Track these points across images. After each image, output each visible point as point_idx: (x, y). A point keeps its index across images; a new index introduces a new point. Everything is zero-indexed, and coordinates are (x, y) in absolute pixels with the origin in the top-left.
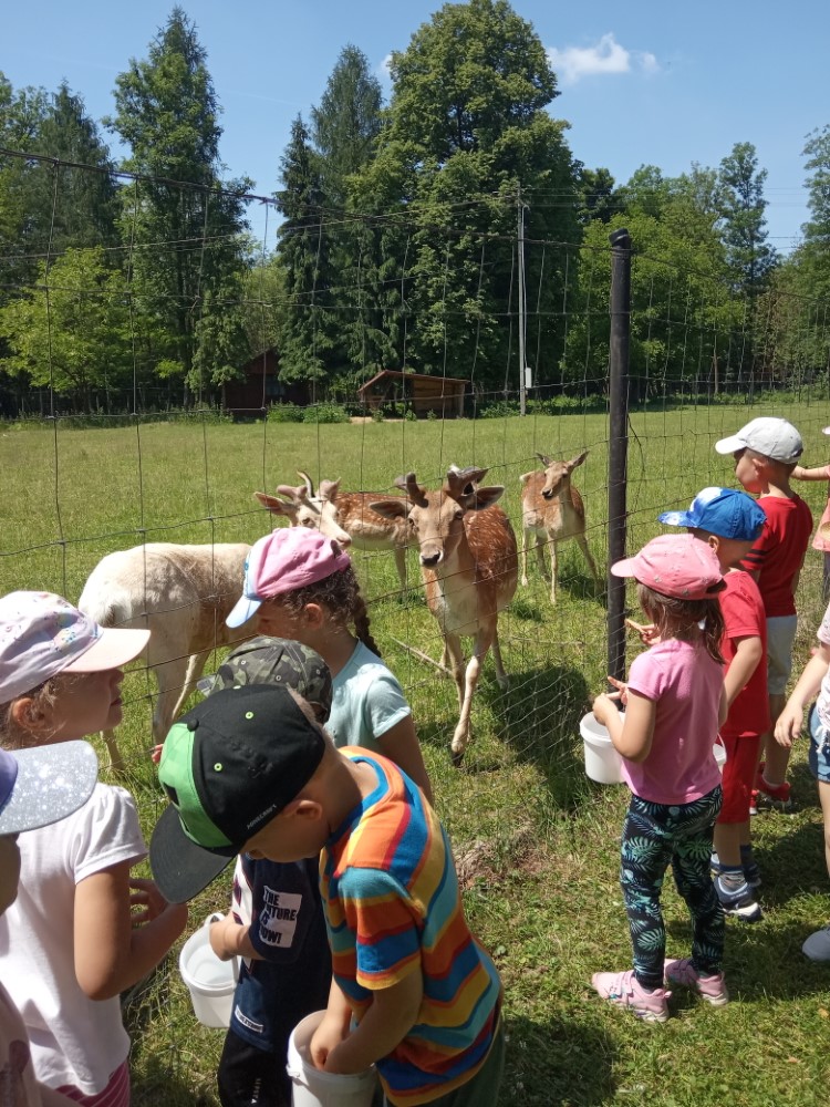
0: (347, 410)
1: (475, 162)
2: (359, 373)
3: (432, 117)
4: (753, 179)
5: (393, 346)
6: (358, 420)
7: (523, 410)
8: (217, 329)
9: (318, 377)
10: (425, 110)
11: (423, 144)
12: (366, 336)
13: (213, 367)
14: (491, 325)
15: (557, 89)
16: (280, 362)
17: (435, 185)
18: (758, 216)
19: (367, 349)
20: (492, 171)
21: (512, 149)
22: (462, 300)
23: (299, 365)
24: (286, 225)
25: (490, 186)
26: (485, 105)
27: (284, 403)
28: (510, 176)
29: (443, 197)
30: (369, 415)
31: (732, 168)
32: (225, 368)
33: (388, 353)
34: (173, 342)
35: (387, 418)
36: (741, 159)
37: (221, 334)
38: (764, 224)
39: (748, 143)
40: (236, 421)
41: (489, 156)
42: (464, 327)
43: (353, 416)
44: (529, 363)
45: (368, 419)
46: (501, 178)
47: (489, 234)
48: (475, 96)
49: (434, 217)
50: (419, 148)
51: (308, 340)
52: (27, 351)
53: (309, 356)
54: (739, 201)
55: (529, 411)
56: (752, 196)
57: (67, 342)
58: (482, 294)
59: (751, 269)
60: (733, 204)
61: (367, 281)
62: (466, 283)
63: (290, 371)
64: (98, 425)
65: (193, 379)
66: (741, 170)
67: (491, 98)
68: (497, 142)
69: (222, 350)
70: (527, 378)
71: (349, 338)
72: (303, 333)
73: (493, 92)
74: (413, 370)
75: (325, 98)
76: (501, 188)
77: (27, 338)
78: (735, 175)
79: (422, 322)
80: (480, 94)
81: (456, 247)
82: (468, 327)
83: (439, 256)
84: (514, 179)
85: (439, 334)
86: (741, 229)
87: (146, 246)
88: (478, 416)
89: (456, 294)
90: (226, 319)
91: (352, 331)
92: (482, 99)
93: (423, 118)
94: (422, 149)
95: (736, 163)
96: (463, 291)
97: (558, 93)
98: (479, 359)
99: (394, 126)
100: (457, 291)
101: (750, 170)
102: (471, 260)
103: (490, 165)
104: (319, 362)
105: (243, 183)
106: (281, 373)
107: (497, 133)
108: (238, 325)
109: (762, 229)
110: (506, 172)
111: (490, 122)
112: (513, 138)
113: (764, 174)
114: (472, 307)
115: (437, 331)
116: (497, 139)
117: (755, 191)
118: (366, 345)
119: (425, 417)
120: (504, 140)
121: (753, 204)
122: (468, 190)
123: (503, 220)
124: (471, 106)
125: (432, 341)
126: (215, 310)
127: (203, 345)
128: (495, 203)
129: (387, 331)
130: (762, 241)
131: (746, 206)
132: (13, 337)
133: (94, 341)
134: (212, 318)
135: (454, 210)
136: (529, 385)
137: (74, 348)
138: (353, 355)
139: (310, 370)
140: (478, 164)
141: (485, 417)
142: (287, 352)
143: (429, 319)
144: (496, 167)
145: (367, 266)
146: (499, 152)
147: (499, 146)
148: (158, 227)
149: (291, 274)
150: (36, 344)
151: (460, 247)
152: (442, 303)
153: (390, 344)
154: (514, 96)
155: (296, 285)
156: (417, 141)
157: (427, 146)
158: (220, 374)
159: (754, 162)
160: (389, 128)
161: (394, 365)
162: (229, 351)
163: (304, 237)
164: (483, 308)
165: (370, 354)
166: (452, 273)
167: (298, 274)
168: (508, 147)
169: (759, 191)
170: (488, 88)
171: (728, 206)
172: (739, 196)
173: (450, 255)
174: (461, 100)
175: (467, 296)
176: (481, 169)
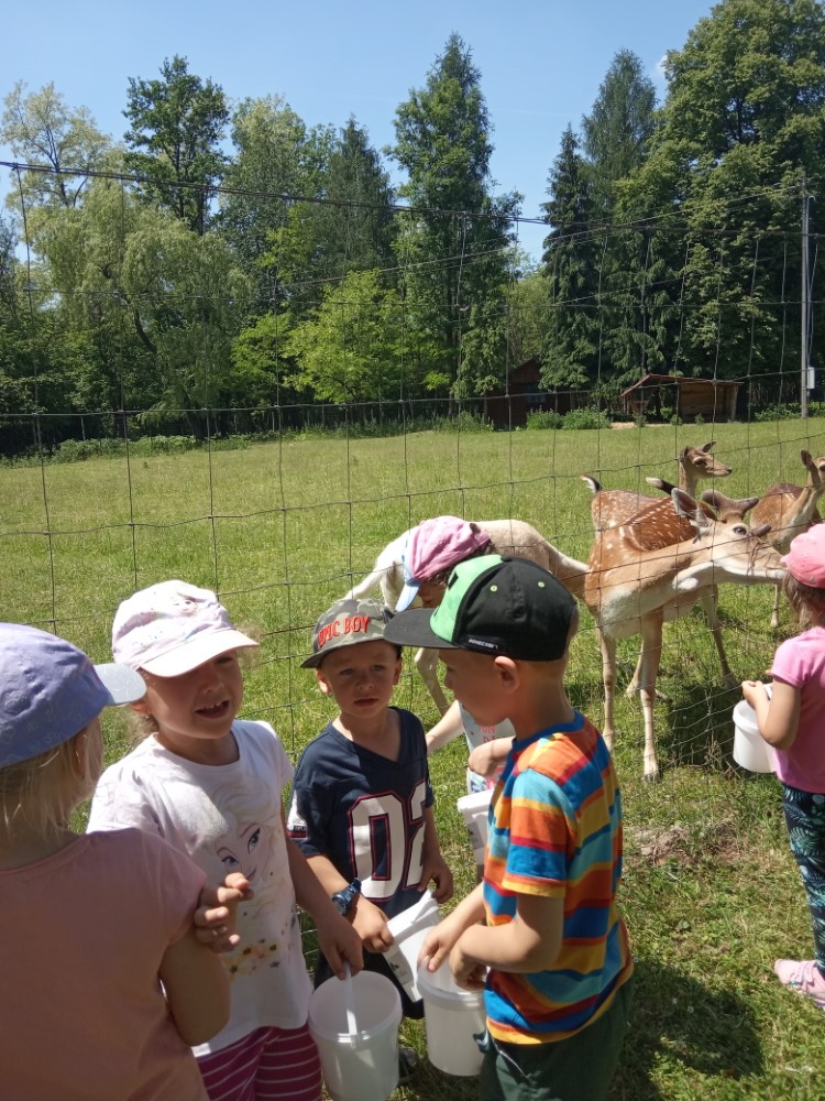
0: (609, 415)
1: (755, 156)
2: (622, 378)
3: (709, 113)
5: (659, 349)
6: (619, 426)
7: (804, 411)
8: (482, 340)
9: (580, 383)
10: (702, 106)
11: (698, 141)
12: (631, 340)
13: (475, 378)
14: (769, 323)
16: (541, 370)
17: (710, 182)
19: (632, 355)
20: (774, 163)
21: (798, 138)
22: (737, 298)
23: (560, 373)
24: (554, 235)
25: (771, 178)
26: (767, 95)
27: (544, 410)
28: (795, 166)
29: (719, 194)
30: (632, 420)
32: (487, 378)
33: (654, 356)
34: (441, 355)
35: (650, 423)
37: (485, 345)
40: (496, 429)
41: (771, 147)
42: (738, 327)
43: (614, 421)
44: (813, 362)
45: (631, 425)
46: (784, 169)
48: (756, 87)
49: (709, 214)
50: (694, 145)
51: (571, 347)
52: (312, 368)
53: (571, 363)
55: (811, 413)
57: (346, 359)
58: (758, 291)
61: (634, 284)
62: (742, 281)
63: (551, 379)
64: (370, 434)
65: (457, 390)
67: (774, 87)
68: (780, 132)
69: (485, 361)
70: (809, 379)
71: (613, 343)
72: (566, 340)
73: (777, 81)
74: (680, 373)
75: (597, 106)
76: (783, 179)
77: (312, 356)
79: (692, 324)
80: (763, 83)
81: (731, 244)
82: (744, 326)
83: (713, 255)
84: (799, 169)
85: (710, 335)
87: (419, 265)
88: (754, 419)
89: (731, 293)
90: (490, 331)
91: (616, 336)
92: (763, 89)
93: (699, 115)
94: (698, 146)
96: (738, 289)
98: (755, 359)
99: (668, 126)
100: (732, 290)
102: (747, 256)
103: (772, 156)
104: (580, 369)
105: (512, 197)
106: (542, 381)
107: (781, 122)
108: (502, 336)
110: (790, 162)
111: (773, 112)
112: (798, 127)
114: (749, 305)
115: (708, 332)
116: (779, 128)
118: (631, 350)
119: (693, 422)
120: (789, 128)
122: (746, 184)
123: (786, 212)
124: (752, 97)
125: (702, 342)
126: (481, 323)
127: (468, 358)
128: (776, 195)
129: (654, 334)
132: (300, 356)
133: (369, 357)
134: (477, 330)
135: (730, 205)
136: (811, 385)
137: (352, 363)
138: (616, 360)
139: (572, 376)
140: (758, 156)
141: (759, 421)
142: (548, 360)
143: (700, 320)
144: (778, 158)
145: (634, 270)
146: (783, 143)
147: (782, 135)
148: (431, 247)
149: (557, 282)
150: (320, 362)
151: (736, 244)
152: (716, 302)
153: (656, 347)
154: (801, 82)
155: (561, 293)
156: (692, 139)
157: (703, 143)
158: (483, 384)
160: (662, 128)
161: (659, 369)
162: (492, 362)
163: (571, 246)
164: (760, 307)
165: (634, 358)
166: (727, 271)
167: (563, 282)
168: (793, 136)
170: (772, 76)
173: (724, 253)
174: (741, 92)
175: (743, 294)
176: (761, 161)
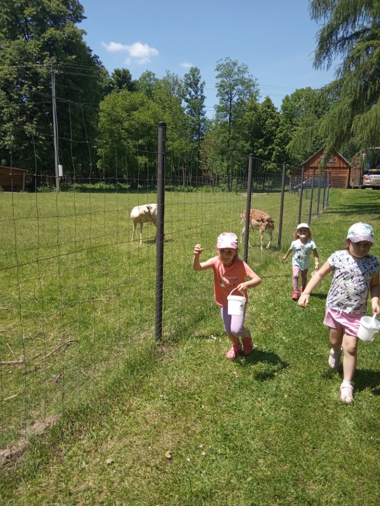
4: (199, 85)
7: (59, 188)
15: (84, 15)
18: (202, 103)
20: (40, 52)
21: (52, 41)
22: (24, 123)
26: (35, 13)
28: (51, 55)
29: (13, 64)
31: (190, 79)
36: (194, 75)
38: (204, 107)
39: (196, 68)
41: (39, 43)
42: (25, 139)
44: (61, 162)
46: (45, 56)
47: (39, 87)
49: (6, 74)
54: (193, 95)
56: (199, 93)
58: (35, 121)
59: (199, 128)
60: (190, 97)
62: (27, 114)
66: (194, 80)
67: (39, 10)
68: (42, 35)
70: (60, 170)
73: (40, 7)
78: (191, 82)
85: (9, 142)
86: (194, 108)
92: (33, 9)
95: (191, 77)
96: (24, 118)
97: (85, 18)
100: (21, 118)
101: (198, 81)
103: (40, 48)
107: (43, 31)
109: (204, 109)
112: (52, 35)
113: (204, 83)
114: (30, 128)
115: (9, 140)
116: (43, 33)
117: (200, 91)
120: (48, 34)
121: (200, 97)
125: (6, 146)
130: (204, 115)
131: (196, 98)
135: (18, 71)
136: (61, 174)
144: (42, 49)
146: (44, 41)
147: (44, 38)
152: (11, 124)
159: (199, 77)
164: (37, 130)
166: (18, 108)
168: (50, 39)
169: (202, 92)
171: (188, 97)
172: (193, 93)
173: (16, 97)
175: (27, 122)
176: (34, 50)
